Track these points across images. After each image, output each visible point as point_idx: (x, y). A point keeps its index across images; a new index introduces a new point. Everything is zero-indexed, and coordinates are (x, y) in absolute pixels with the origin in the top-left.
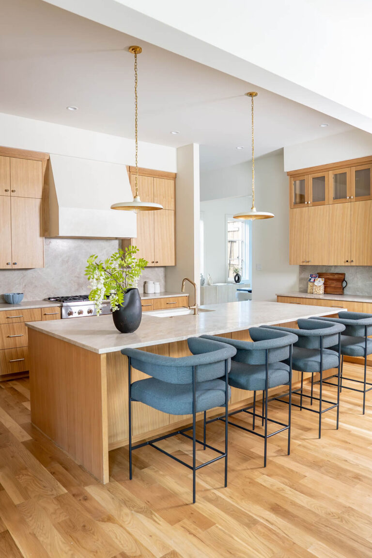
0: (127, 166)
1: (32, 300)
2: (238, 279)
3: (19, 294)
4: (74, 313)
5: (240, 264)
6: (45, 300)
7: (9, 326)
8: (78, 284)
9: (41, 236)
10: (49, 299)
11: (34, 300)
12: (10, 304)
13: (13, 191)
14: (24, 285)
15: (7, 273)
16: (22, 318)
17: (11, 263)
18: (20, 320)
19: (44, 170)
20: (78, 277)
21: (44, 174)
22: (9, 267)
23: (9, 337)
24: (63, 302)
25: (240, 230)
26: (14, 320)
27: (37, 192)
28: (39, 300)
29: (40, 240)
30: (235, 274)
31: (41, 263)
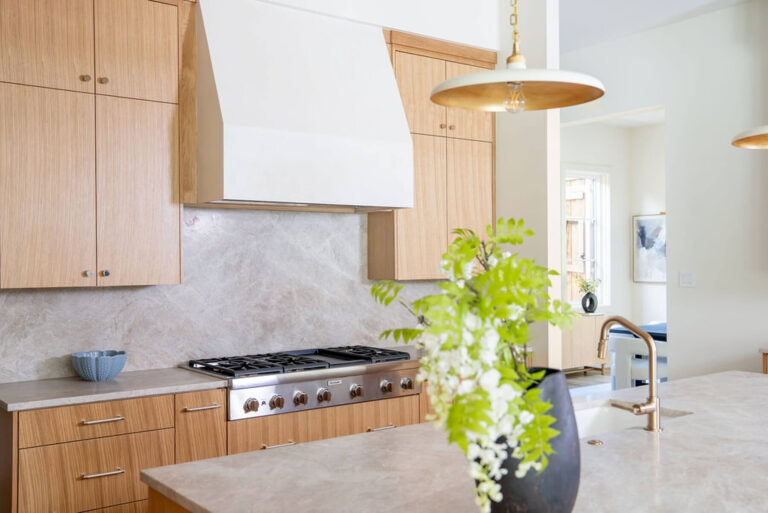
0: (384, 31)
1: (146, 367)
2: (589, 304)
3: (113, 353)
4: (260, 403)
5: (588, 269)
6: (180, 367)
7: (84, 446)
8: (264, 325)
9: (173, 201)
10: (191, 364)
11: (153, 368)
12: (89, 380)
13: (102, 81)
14: (126, 328)
15: (84, 300)
16: (122, 425)
17: (94, 272)
18: (117, 429)
19: (183, 31)
20: (264, 308)
21: (182, 39)
22: (88, 282)
23: (82, 478)
24: (231, 374)
25: (588, 196)
26: (99, 431)
27: (165, 85)
28: (165, 366)
29: (170, 211)
30: (584, 294)
31: (173, 272)
